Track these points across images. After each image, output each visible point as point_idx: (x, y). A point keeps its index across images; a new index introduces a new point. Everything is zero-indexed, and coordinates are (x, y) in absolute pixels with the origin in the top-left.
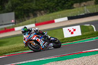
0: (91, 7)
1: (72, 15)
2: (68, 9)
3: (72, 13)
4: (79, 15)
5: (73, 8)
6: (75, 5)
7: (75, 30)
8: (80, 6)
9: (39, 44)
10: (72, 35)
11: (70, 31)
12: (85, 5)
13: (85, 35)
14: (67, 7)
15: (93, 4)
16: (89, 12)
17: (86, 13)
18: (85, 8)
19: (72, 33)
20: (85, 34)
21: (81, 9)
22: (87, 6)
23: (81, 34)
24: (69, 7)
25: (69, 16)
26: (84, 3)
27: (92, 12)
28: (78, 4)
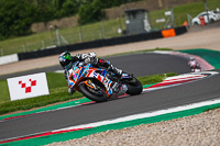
0: (70, 31)
1: (29, 50)
2: (20, 35)
3: (28, 44)
4: (43, 48)
5: (31, 33)
6: (34, 28)
7: (34, 83)
8: (46, 29)
9: (102, 86)
10: (29, 95)
11: (24, 85)
12: (56, 27)
13: (56, 95)
14: (18, 30)
15: (75, 24)
16: (66, 42)
17: (59, 44)
18: (57, 32)
19: (28, 90)
20: (56, 91)
21: (48, 35)
22: (61, 28)
23: (47, 93)
24: (21, 32)
25: (20, 51)
26: (55, 22)
27: (73, 43)
28: (42, 24)
